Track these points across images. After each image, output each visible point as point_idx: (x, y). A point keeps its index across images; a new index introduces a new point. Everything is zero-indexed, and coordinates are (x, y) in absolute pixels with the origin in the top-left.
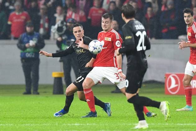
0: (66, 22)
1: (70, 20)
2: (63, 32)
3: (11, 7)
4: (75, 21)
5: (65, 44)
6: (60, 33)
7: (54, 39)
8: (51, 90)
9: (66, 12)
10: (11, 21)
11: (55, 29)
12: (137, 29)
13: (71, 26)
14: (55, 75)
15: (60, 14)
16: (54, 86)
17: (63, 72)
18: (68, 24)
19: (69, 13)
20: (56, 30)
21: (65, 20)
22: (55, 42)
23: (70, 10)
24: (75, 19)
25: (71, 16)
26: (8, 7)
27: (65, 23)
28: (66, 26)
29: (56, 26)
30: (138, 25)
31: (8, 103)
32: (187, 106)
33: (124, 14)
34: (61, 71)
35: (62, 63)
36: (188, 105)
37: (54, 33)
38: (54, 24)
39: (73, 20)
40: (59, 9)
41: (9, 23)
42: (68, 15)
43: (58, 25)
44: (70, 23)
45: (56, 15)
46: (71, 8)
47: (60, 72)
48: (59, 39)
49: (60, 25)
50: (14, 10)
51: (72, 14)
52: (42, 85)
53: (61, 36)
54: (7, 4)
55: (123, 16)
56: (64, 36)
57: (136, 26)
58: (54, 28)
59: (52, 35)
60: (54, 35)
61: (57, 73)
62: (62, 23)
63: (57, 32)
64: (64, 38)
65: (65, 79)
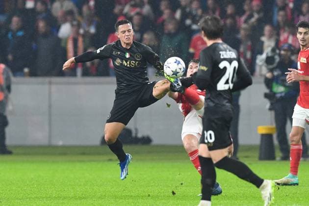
0: (280, 50)
1: (286, 46)
2: (275, 65)
3: (195, 27)
4: (292, 48)
5: (277, 83)
6: (271, 67)
7: (261, 75)
8: (257, 154)
9: (278, 35)
10: (195, 47)
11: (263, 60)
12: (222, 57)
13: (286, 55)
14: (262, 130)
15: (270, 37)
16: (261, 146)
17: (274, 126)
18: (282, 52)
19: (284, 36)
20: (263, 62)
21: (278, 46)
22: (262, 80)
23: (285, 31)
24: (294, 44)
25: (286, 40)
26: (190, 26)
27: (278, 51)
28: (280, 55)
29: (264, 56)
30: (226, 51)
31: (189, 173)
32: (290, 175)
33: (205, 32)
34: (272, 124)
35: (273, 113)
36: (292, 174)
37: (261, 66)
38: (261, 53)
39: (290, 46)
40: (267, 29)
41: (191, 50)
42: (282, 38)
43: (267, 54)
44: (285, 50)
45: (264, 39)
46: (287, 28)
47: (270, 126)
48: (269, 75)
49: (270, 55)
50: (198, 31)
51: (288, 37)
52: (244, 146)
53: (271, 70)
54: (188, 22)
55: (204, 36)
56: (276, 71)
57: (221, 52)
58: (261, 59)
59: (257, 69)
60: (261, 70)
61: (265, 127)
62: (273, 50)
63: (265, 64)
64: (276, 73)
65: (278, 136)
